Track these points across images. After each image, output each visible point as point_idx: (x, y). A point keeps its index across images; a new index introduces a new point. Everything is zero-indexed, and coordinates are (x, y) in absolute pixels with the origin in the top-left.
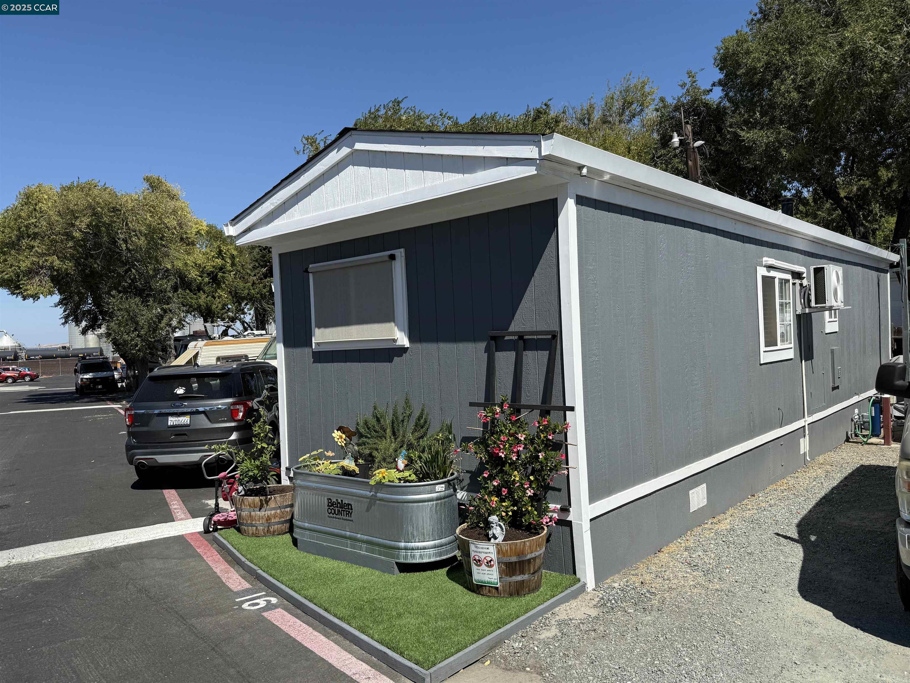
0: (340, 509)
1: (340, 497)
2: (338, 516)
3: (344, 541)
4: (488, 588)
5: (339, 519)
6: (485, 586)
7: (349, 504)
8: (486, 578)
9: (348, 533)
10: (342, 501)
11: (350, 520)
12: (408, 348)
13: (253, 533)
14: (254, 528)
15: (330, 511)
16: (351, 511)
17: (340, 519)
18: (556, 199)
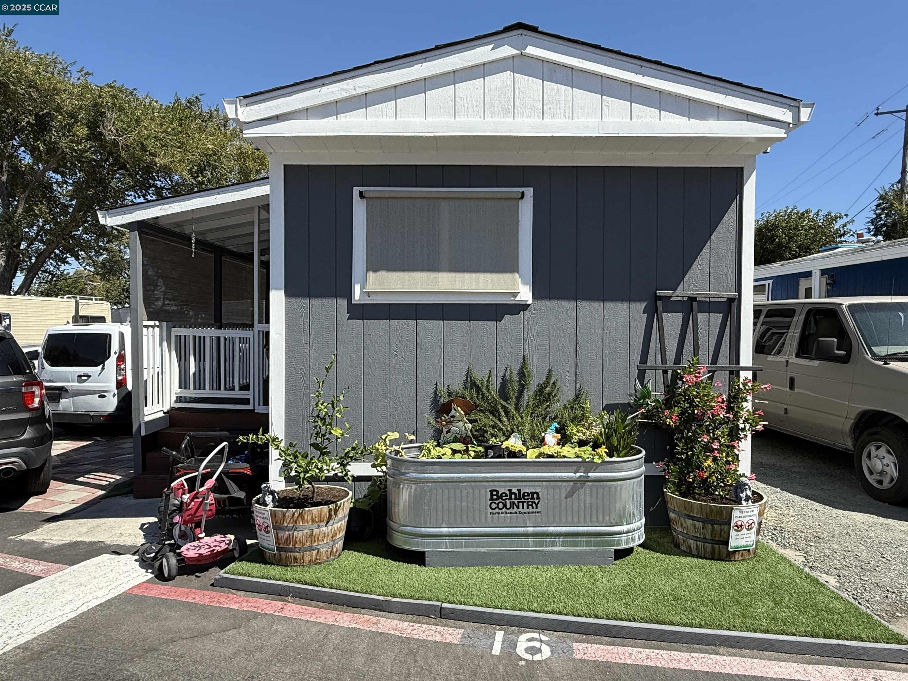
0: (516, 502)
1: (515, 487)
2: (512, 510)
3: (523, 539)
4: (741, 552)
5: (511, 513)
6: (739, 551)
7: (533, 493)
8: (742, 543)
9: (531, 530)
10: (519, 490)
11: (538, 512)
12: (529, 305)
13: (310, 561)
14: (315, 552)
15: (494, 506)
16: (537, 501)
17: (516, 513)
18: (742, 169)
